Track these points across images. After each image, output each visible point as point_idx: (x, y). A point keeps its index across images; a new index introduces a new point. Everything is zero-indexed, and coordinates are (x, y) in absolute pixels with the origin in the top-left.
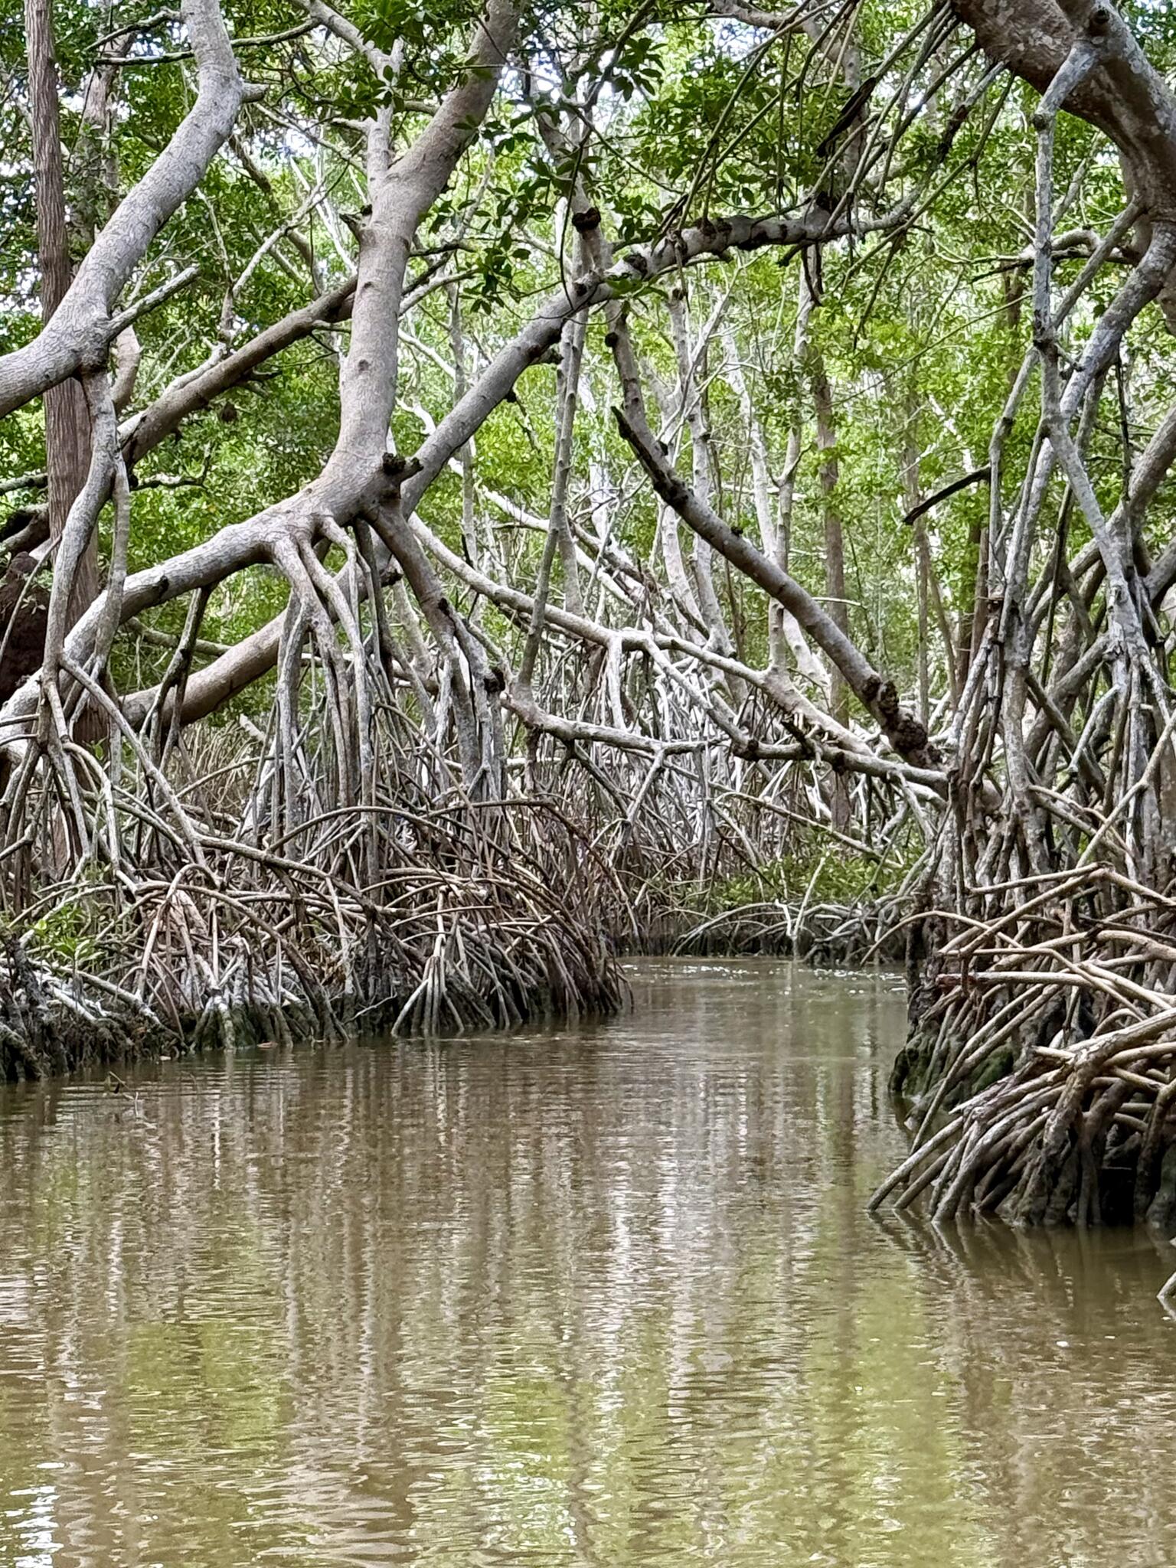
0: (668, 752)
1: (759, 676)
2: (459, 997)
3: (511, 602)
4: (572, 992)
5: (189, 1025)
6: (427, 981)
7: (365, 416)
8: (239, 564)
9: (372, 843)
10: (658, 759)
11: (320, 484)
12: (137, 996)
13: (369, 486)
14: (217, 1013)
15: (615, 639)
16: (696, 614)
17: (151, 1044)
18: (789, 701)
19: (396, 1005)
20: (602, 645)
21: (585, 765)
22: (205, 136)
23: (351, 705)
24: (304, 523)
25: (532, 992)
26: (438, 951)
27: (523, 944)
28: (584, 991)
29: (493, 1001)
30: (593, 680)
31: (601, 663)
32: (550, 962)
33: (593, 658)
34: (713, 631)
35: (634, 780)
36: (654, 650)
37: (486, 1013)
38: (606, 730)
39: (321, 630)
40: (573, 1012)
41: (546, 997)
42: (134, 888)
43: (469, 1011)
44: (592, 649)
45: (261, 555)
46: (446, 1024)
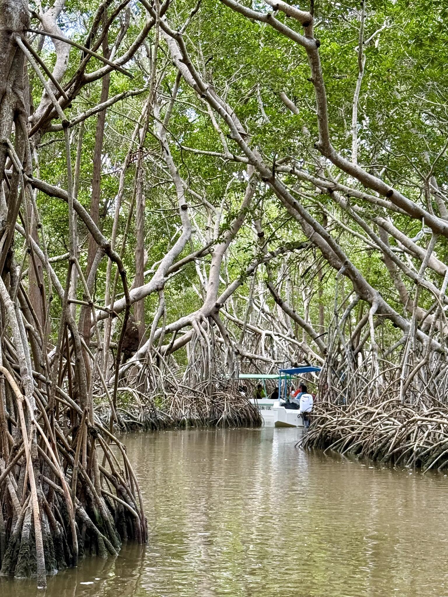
0: (276, 363)
1: (300, 344)
2: (229, 419)
3: (237, 322)
4: (252, 420)
5: (179, 422)
6: (223, 416)
7: (212, 294)
8: (184, 326)
9: (211, 386)
10: (273, 364)
11: (202, 309)
12: (170, 416)
13: (213, 309)
14: (184, 420)
15: (264, 333)
16: (285, 325)
17: (173, 425)
18: (307, 351)
19: (217, 420)
20: (260, 334)
21: (255, 365)
22: (184, 241)
23: (207, 357)
24: (198, 317)
25: (243, 419)
26: (225, 410)
27: (242, 410)
28: (254, 420)
29: (236, 421)
30: (258, 343)
31: (260, 338)
32: (247, 413)
33: (258, 337)
34: (289, 330)
35: (267, 369)
36: (273, 336)
37: (234, 422)
38: (261, 357)
39: (201, 341)
40: (252, 424)
41: (246, 420)
42: (167, 394)
43: (231, 422)
44: (257, 335)
45: (189, 324)
46: (227, 426)
